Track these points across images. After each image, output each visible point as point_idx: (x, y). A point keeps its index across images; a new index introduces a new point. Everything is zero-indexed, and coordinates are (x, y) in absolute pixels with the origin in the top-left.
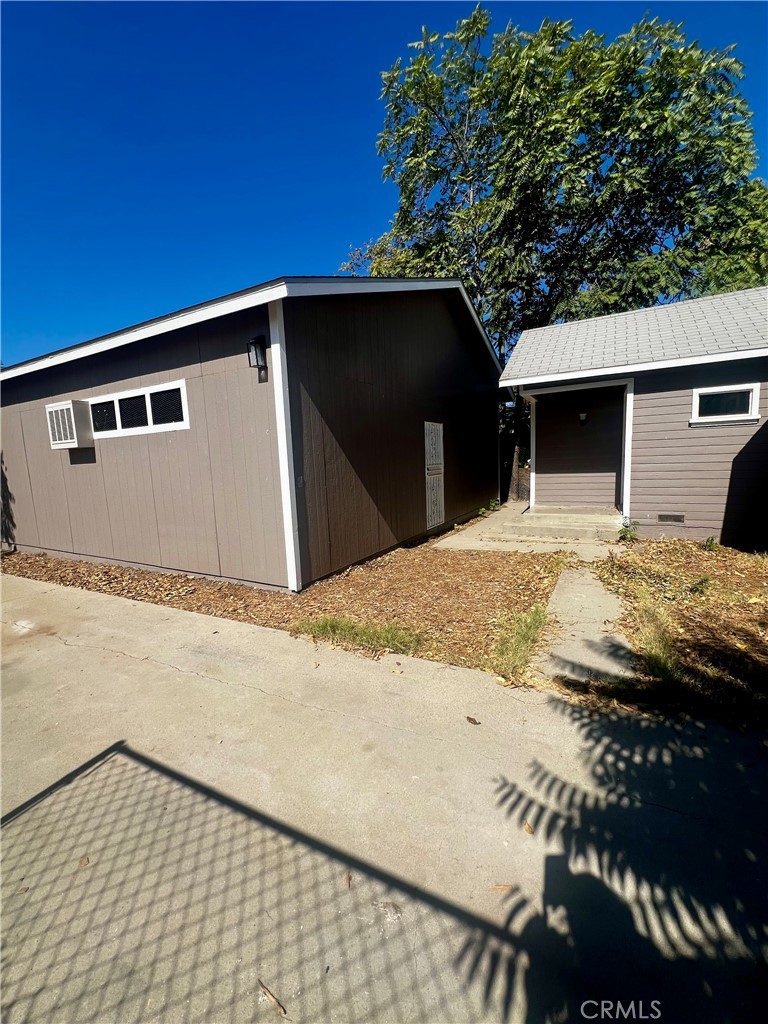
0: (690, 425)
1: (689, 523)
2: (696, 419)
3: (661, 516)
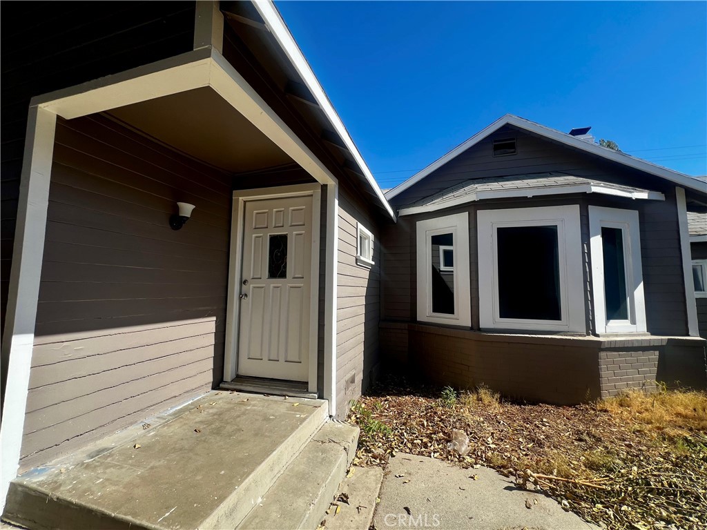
0: (356, 261)
1: (356, 382)
2: (359, 256)
3: (347, 382)
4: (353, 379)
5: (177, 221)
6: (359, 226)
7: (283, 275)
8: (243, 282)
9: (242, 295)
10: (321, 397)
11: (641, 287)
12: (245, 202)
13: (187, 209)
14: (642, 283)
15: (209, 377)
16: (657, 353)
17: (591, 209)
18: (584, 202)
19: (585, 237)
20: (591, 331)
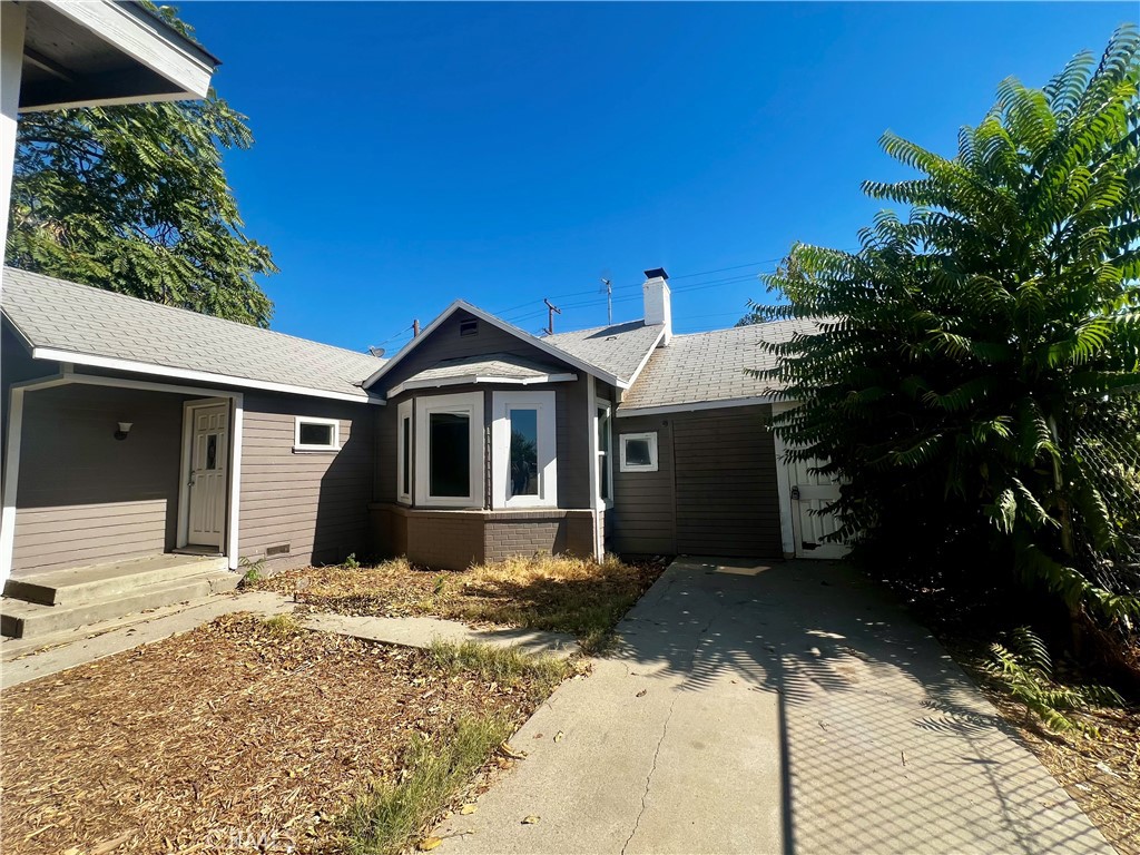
0: (293, 451)
1: (292, 552)
2: (298, 446)
3: (268, 550)
4: (284, 549)
5: (120, 435)
6: (300, 419)
7: (214, 468)
8: (191, 472)
9: (191, 482)
10: (225, 556)
11: (554, 463)
12: (194, 410)
13: (125, 427)
14: (555, 460)
15: (162, 544)
16: (557, 525)
17: (496, 395)
18: (488, 389)
19: (488, 422)
20: (489, 505)
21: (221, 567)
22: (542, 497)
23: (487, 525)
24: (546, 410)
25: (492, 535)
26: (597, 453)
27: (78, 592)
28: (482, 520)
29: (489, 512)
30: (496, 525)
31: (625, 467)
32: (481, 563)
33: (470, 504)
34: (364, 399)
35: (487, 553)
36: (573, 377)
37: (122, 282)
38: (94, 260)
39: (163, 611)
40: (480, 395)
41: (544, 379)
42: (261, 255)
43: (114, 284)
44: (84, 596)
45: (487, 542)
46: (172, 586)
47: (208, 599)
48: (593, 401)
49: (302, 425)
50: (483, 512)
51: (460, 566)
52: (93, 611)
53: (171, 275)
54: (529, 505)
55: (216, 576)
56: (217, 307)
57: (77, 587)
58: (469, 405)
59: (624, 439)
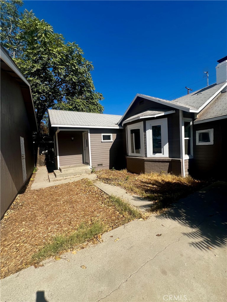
1: (103, 165)
2: (103, 141)
3: (98, 165)
4: (101, 165)
5: (72, 140)
6: (102, 134)
8: (85, 147)
10: (89, 165)
12: (84, 134)
13: (73, 138)
15: (82, 162)
16: (168, 163)
17: (147, 122)
18: (145, 120)
19: (145, 130)
20: (146, 156)
21: (89, 168)
22: (163, 154)
23: (145, 162)
24: (164, 124)
25: (147, 165)
26: (183, 139)
27: (65, 170)
28: (144, 161)
29: (146, 158)
30: (148, 162)
31: (198, 143)
32: (144, 173)
33: (140, 156)
34: (118, 128)
35: (145, 170)
36: (174, 112)
37: (75, 109)
38: (70, 105)
39: (77, 176)
40: (142, 122)
41: (163, 114)
42: (101, 96)
43: (73, 110)
44: (66, 171)
45: (145, 167)
46: (79, 171)
47: (85, 174)
48: (181, 120)
49: (103, 136)
50: (144, 158)
51: (138, 173)
52: (66, 174)
53: (82, 105)
54: (159, 156)
55: (87, 170)
56: (91, 111)
57: (64, 169)
58: (139, 126)
59: (198, 133)
